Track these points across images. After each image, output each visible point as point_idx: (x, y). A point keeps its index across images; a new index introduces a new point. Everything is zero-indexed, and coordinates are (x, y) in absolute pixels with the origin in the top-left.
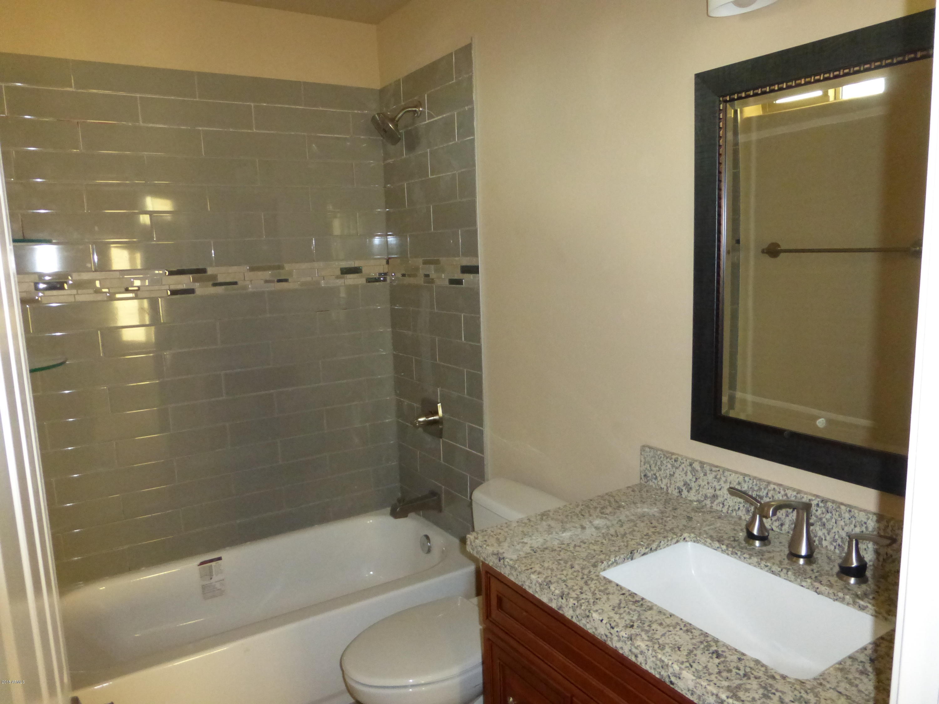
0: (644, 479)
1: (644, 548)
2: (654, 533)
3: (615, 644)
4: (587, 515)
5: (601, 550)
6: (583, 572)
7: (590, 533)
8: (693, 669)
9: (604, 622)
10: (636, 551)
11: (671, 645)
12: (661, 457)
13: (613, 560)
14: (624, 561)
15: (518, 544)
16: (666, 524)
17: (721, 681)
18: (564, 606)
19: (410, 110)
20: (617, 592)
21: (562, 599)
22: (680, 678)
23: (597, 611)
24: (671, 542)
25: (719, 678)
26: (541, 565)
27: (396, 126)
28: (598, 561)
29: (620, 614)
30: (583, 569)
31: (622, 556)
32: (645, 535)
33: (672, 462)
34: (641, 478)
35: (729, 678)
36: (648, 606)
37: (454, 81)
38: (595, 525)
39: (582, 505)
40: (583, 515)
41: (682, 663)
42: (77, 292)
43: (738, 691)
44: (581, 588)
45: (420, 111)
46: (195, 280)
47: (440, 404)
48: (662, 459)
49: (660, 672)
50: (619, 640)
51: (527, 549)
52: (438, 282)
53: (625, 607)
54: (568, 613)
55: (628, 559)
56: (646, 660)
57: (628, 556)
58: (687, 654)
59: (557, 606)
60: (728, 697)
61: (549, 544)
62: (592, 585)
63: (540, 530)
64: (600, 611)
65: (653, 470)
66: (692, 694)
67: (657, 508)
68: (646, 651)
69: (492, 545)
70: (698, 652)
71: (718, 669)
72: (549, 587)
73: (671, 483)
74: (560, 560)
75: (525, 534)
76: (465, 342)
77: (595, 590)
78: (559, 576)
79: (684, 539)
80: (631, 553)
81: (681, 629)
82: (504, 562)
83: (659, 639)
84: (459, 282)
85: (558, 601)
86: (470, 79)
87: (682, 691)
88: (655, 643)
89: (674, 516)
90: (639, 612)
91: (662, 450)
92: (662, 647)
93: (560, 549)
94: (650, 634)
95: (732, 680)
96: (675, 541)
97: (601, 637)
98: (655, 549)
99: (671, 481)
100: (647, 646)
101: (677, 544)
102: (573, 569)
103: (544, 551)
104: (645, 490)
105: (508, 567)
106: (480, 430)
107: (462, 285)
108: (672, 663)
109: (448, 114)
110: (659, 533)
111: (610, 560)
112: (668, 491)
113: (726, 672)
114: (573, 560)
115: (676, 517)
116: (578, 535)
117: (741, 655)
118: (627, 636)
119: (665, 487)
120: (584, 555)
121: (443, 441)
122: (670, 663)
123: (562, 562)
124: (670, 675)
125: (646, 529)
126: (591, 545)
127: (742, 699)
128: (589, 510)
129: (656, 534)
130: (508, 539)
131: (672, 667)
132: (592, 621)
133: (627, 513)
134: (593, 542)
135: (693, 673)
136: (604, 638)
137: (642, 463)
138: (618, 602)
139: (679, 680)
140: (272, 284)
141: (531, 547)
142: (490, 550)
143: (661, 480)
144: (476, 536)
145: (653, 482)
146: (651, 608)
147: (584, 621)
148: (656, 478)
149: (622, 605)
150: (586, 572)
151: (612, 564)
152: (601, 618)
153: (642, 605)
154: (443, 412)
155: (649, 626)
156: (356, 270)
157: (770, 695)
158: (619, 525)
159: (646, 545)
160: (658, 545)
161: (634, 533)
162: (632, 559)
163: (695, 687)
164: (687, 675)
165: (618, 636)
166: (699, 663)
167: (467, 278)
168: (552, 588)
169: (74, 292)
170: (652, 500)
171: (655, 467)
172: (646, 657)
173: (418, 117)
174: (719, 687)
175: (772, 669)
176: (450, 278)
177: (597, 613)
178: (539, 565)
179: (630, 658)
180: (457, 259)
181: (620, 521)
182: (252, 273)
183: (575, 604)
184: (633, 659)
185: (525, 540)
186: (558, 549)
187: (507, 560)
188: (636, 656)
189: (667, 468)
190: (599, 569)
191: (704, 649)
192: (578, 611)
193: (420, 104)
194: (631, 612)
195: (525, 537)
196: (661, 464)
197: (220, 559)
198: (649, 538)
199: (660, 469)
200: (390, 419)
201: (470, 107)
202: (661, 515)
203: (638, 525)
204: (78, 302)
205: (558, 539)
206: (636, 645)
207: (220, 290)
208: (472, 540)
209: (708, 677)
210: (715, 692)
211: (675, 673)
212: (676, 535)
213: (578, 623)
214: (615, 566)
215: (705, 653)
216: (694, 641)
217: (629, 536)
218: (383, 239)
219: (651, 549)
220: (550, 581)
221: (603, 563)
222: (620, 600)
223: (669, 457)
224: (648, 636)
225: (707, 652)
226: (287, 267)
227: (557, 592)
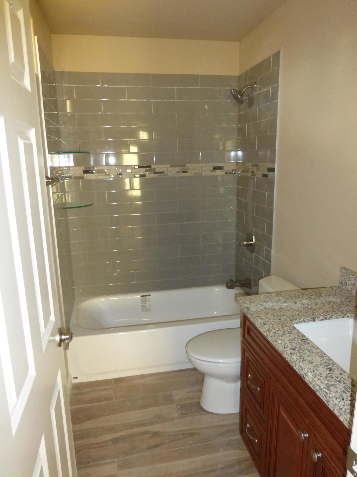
0: (341, 284)
1: (322, 317)
2: (331, 311)
3: (285, 356)
4: (301, 297)
5: (299, 314)
6: (284, 322)
7: (298, 305)
8: (314, 373)
9: (282, 345)
10: (317, 318)
11: (309, 361)
12: (350, 274)
13: (303, 320)
14: (309, 321)
15: (259, 305)
16: (341, 308)
17: (324, 380)
18: (268, 335)
19: (250, 87)
20: (296, 334)
21: (268, 332)
22: (307, 376)
23: (281, 340)
24: (339, 317)
25: (325, 379)
26: (265, 316)
27: (242, 96)
28: (294, 319)
29: (292, 343)
30: (285, 321)
31: (308, 319)
32: (326, 311)
33: (355, 277)
34: (339, 284)
35: (330, 380)
36: (308, 342)
37: (271, 71)
38: (302, 303)
39: (301, 292)
40: (299, 297)
41: (310, 369)
42: (99, 175)
43: (331, 387)
44: (279, 329)
45: (255, 87)
46: (147, 171)
47: (254, 236)
48: (350, 275)
49: (300, 372)
50: (287, 354)
51: (263, 308)
52: (257, 175)
53: (296, 341)
54: (270, 339)
55: (311, 321)
56: (295, 365)
57: (312, 319)
58: (315, 366)
59: (266, 335)
60: (324, 388)
61: (274, 307)
62: (285, 329)
63: (274, 300)
64: (282, 340)
65: (345, 281)
66: (311, 384)
67: (341, 300)
68: (296, 361)
69: (247, 304)
70: (321, 367)
71: (327, 376)
72: (264, 326)
73: (353, 288)
74: (275, 315)
75: (264, 301)
76: (267, 206)
77: (285, 331)
78: (271, 322)
79: (348, 316)
80: (314, 318)
81: (319, 355)
82: (249, 312)
83: (305, 357)
84: (266, 176)
85: (266, 333)
86: (278, 69)
87: (307, 382)
88: (301, 358)
89: (347, 305)
90: (301, 344)
91: (351, 271)
92: (304, 361)
93: (278, 310)
94: (301, 354)
95: (331, 382)
96: (342, 316)
97: (280, 352)
98: (328, 318)
99: (353, 287)
100: (297, 359)
101: (343, 319)
102: (280, 320)
103: (270, 310)
104: (339, 290)
105: (250, 314)
106: (270, 250)
107: (267, 177)
108: (305, 368)
109: (267, 88)
110: (334, 311)
111: (301, 319)
112: (351, 292)
113: (330, 377)
114: (282, 316)
115: (349, 305)
116: (291, 306)
117: (343, 372)
118: (289, 353)
119: (350, 290)
120: (288, 315)
121: (254, 255)
122: (304, 368)
123: (276, 316)
124: (304, 374)
125: (328, 308)
126: (295, 311)
127: (331, 390)
128: (303, 295)
129: (332, 312)
130: (256, 302)
131: (305, 370)
132: (278, 344)
133: (323, 300)
134: (297, 310)
135: (313, 375)
136: (281, 352)
137: (341, 276)
138: (294, 338)
139: (306, 377)
140: (180, 173)
141: (265, 307)
142: (245, 305)
143: (349, 286)
144: (241, 299)
145: (345, 287)
146: (308, 344)
147: (275, 343)
148: (346, 285)
149: (295, 340)
150: (285, 322)
151: (302, 321)
152: (281, 343)
153: (305, 341)
154: (255, 240)
155: (303, 351)
156: (220, 168)
157: (347, 392)
158: (315, 304)
159: (323, 315)
160: (331, 317)
161: (321, 309)
162: (314, 321)
163: (312, 381)
164: (310, 375)
165: (286, 352)
166: (318, 371)
167: (270, 174)
168: (265, 326)
169: (97, 174)
170: (340, 295)
171: (346, 279)
172: (296, 364)
173: (254, 90)
174: (322, 383)
175: (355, 382)
176: (263, 174)
177: (281, 341)
178: (264, 316)
179: (290, 363)
180: (266, 164)
181: (317, 302)
182: (171, 168)
183: (272, 335)
184: (291, 364)
185: (264, 304)
186: (277, 310)
187: (251, 311)
188: (292, 363)
189: (352, 280)
190: (293, 322)
191: (325, 366)
192: (273, 339)
193: (255, 83)
194: (297, 343)
195: (264, 303)
196: (349, 277)
197: (150, 295)
198: (327, 313)
199: (349, 280)
200: (233, 241)
201: (277, 84)
202: (340, 303)
203: (325, 306)
204: (99, 179)
205: (280, 306)
206: (292, 358)
207: (156, 175)
208: (239, 300)
209: (319, 378)
210: (319, 384)
211: (305, 373)
212: (343, 314)
213: (273, 344)
214: (303, 323)
215: (324, 367)
216: (322, 362)
217: (317, 310)
218: (235, 153)
219: (326, 318)
220: (266, 323)
221: (296, 320)
222: (295, 338)
223: (354, 274)
224: (300, 355)
225: (325, 367)
226: (188, 165)
227: (267, 328)
